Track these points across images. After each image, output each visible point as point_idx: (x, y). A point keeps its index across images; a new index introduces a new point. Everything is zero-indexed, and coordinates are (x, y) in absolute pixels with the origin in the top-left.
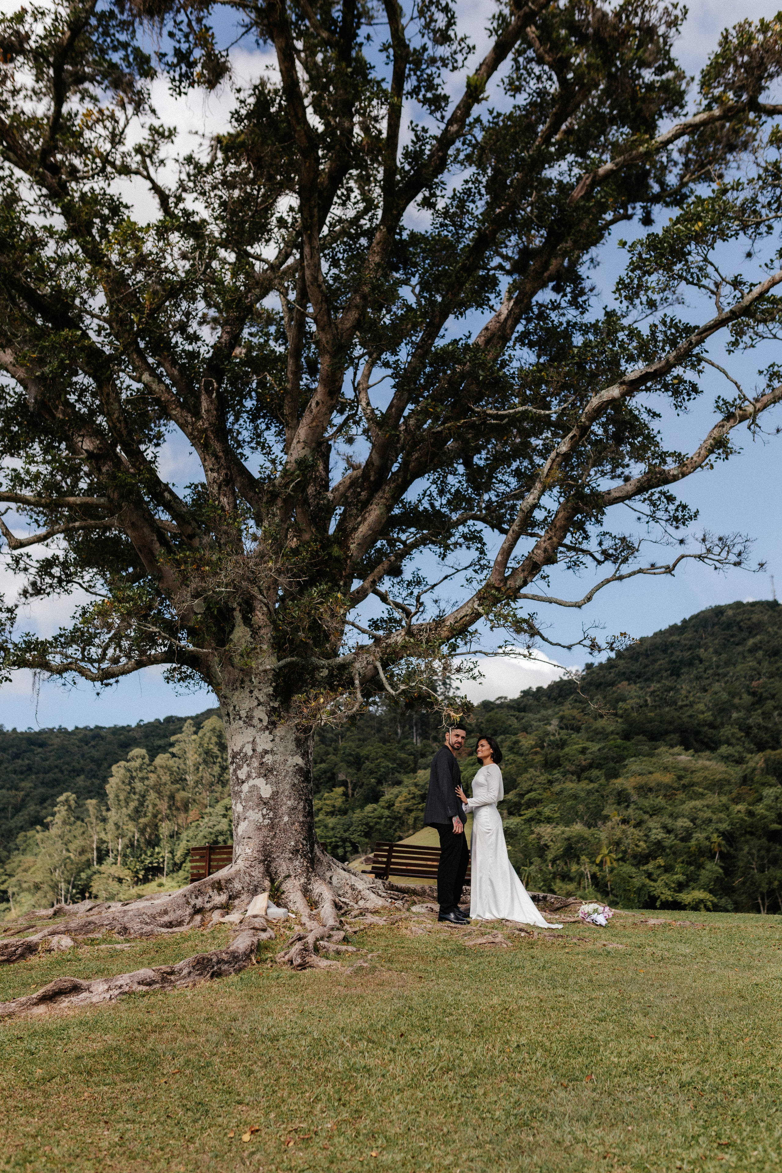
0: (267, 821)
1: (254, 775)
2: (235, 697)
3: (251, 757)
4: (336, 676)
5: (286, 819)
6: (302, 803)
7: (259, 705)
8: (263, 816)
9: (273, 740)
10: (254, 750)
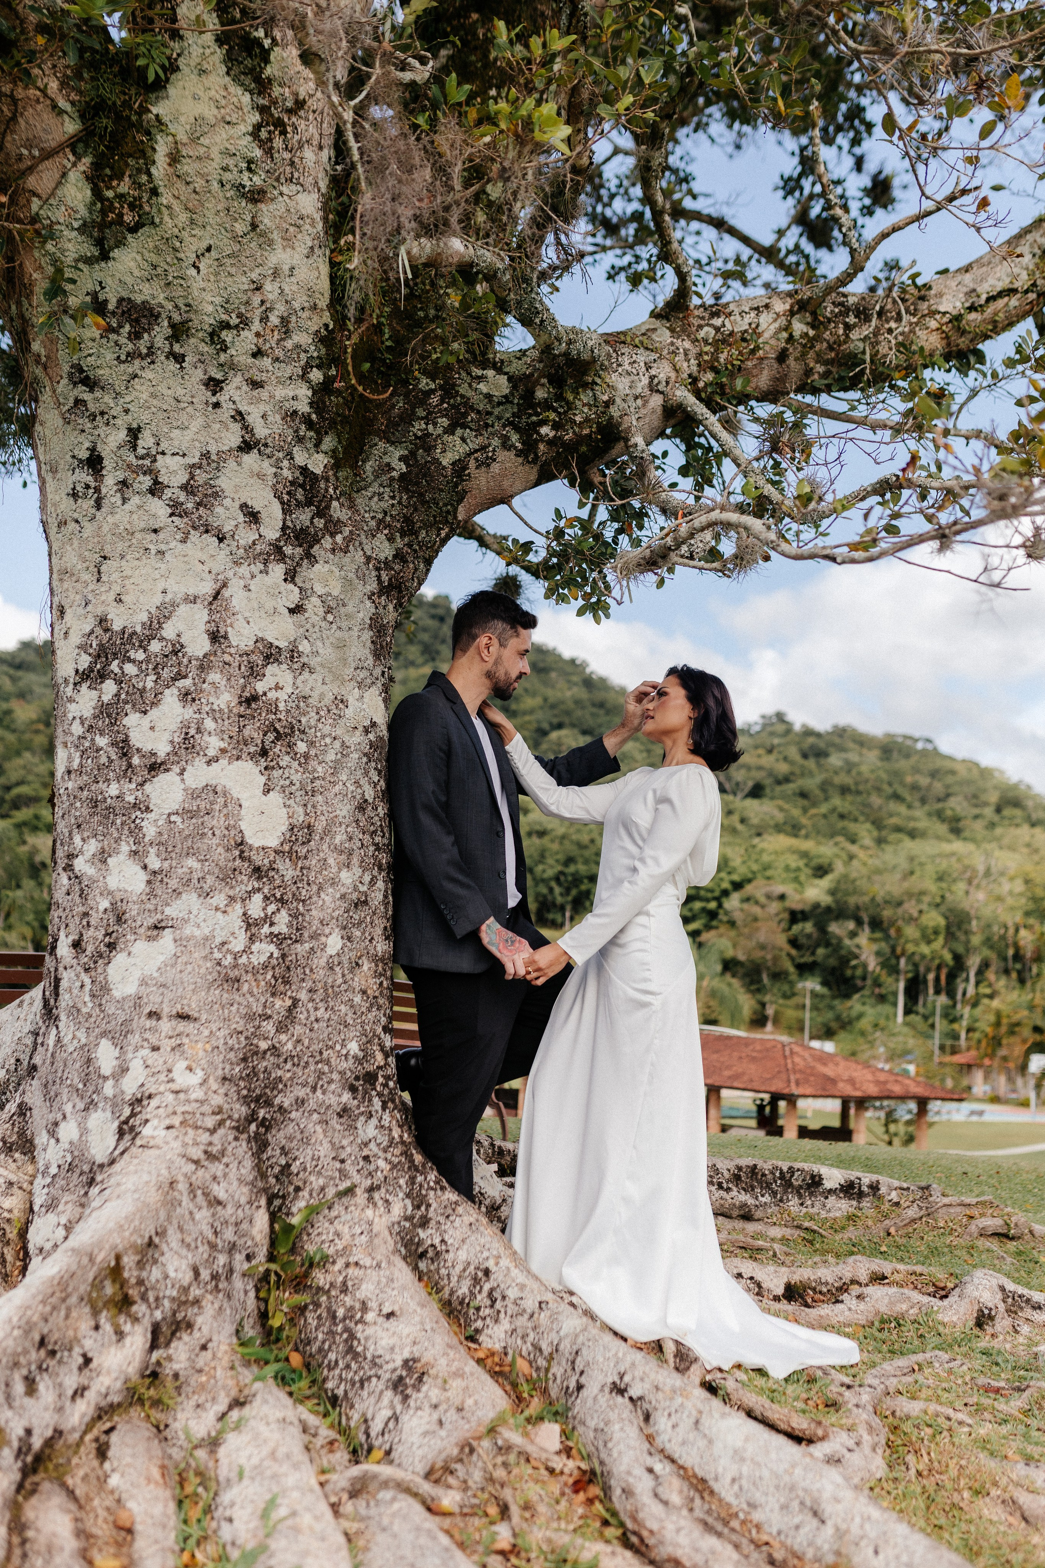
0: (264, 951)
1: (214, 744)
2: (141, 391)
3: (204, 665)
4: (547, 405)
5: (334, 943)
6: (380, 884)
7: (246, 447)
8: (250, 924)
9: (296, 610)
10: (215, 637)
